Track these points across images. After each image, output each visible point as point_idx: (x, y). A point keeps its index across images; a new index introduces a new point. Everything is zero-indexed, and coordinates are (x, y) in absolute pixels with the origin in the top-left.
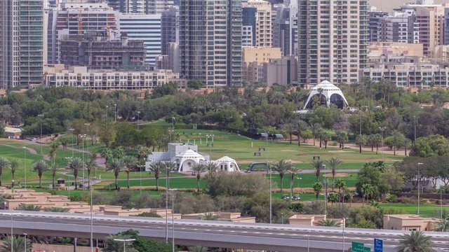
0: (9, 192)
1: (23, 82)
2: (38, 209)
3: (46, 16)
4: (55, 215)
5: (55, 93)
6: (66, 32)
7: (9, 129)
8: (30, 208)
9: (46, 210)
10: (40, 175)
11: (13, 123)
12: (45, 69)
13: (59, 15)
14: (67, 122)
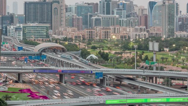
0: (165, 66)
1: (169, 36)
2: (173, 71)
3: (175, 18)
4: (177, 72)
5: (178, 39)
6: (180, 23)
7: (165, 49)
8: (171, 70)
9: (175, 71)
10: (174, 61)
11: (167, 47)
12: (175, 33)
13: (179, 18)
14: (181, 47)
